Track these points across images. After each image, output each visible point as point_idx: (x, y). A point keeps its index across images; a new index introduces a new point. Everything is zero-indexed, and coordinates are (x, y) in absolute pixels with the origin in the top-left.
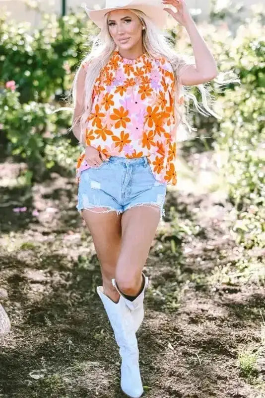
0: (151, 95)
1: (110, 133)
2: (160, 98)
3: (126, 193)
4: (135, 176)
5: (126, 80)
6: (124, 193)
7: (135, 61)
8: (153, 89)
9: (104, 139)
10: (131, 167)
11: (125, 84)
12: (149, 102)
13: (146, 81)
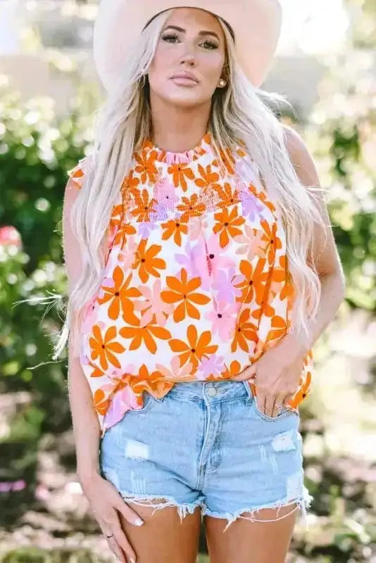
0: (240, 233)
1: (164, 334)
2: (264, 238)
3: (209, 466)
4: (228, 427)
5: (181, 203)
6: (205, 466)
7: (192, 153)
8: (244, 218)
9: (152, 348)
10: (218, 407)
11: (182, 213)
12: (240, 252)
13: (229, 197)
